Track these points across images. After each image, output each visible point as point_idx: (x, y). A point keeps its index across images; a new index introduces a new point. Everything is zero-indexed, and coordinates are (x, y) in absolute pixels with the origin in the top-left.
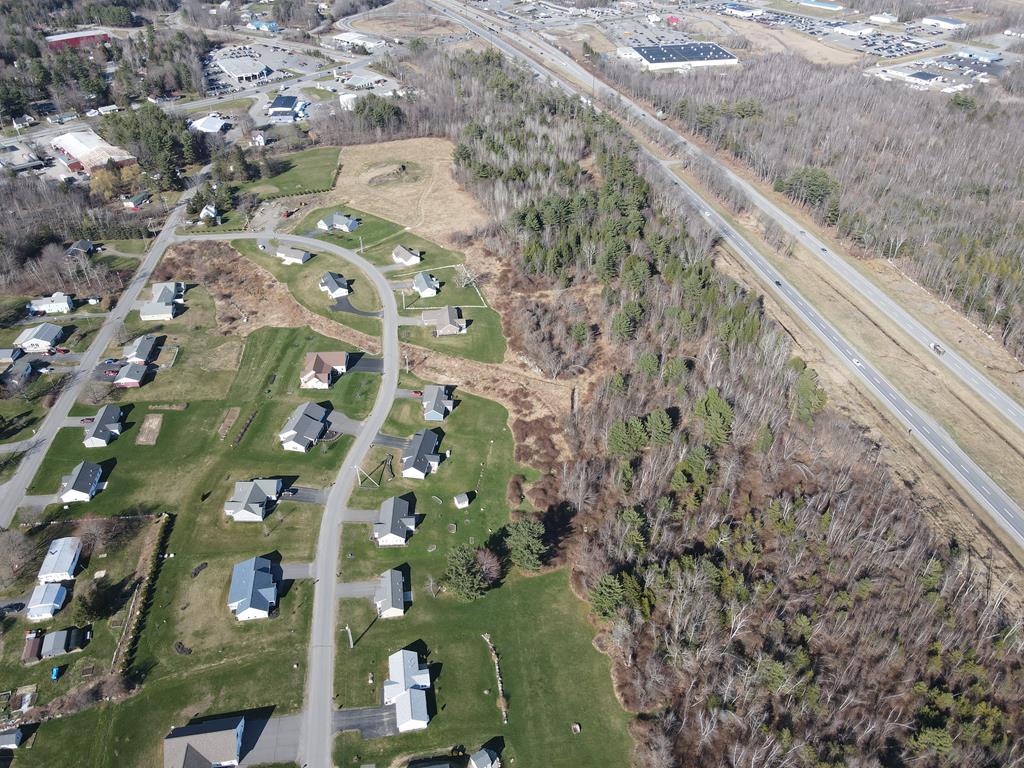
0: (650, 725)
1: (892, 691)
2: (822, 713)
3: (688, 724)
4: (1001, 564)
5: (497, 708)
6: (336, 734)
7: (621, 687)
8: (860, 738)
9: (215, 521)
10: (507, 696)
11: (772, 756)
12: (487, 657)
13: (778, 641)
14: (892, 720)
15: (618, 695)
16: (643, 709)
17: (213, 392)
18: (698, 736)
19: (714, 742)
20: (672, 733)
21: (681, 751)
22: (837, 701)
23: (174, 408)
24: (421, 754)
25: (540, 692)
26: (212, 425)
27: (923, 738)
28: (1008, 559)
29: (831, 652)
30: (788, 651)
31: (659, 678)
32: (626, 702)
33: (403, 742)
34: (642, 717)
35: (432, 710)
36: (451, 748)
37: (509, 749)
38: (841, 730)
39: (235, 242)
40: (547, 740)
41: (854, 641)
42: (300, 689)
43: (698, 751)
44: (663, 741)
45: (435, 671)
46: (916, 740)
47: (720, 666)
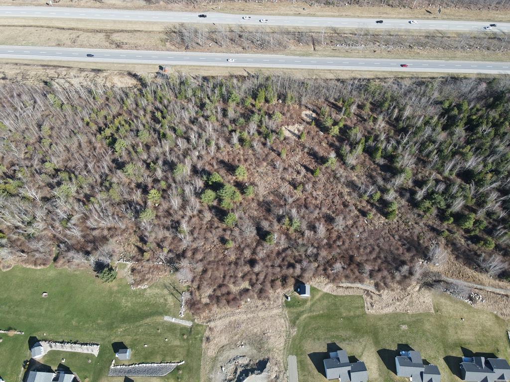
0: (61, 257)
1: (95, 149)
2: (91, 180)
3: (69, 239)
4: (64, 73)
5: (13, 336)
7: (35, 264)
8: (107, 172)
10: (9, 329)
11: (99, 210)
13: (51, 180)
14: (106, 155)
15: (39, 268)
16: (52, 258)
18: (76, 237)
19: (82, 231)
20: (69, 248)
21: (79, 247)
22: (89, 172)
25: (16, 309)
27: (117, 149)
28: (64, 69)
29: (67, 161)
30: (58, 179)
31: (41, 243)
32: (44, 264)
34: (55, 259)
36: (23, 369)
37: (38, 335)
38: (101, 177)
40: (44, 312)
41: (68, 150)
43: (82, 240)
44: (71, 254)
46: (117, 152)
47: (50, 212)
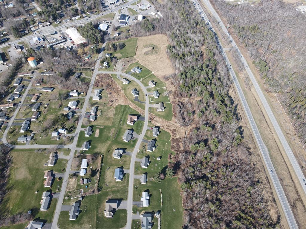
0: (187, 212)
2: (219, 214)
3: (194, 213)
4: (267, 187)
5: (161, 204)
6: (133, 205)
7: (183, 203)
9: (111, 158)
10: (162, 202)
12: (160, 194)
13: (214, 199)
14: (231, 217)
15: (182, 205)
16: (186, 208)
17: (109, 123)
18: (195, 215)
19: (198, 216)
20: (190, 215)
21: (191, 218)
22: (222, 212)
23: (101, 127)
24: (147, 211)
25: (169, 202)
26: (109, 133)
27: (236, 222)
28: (269, 186)
29: (225, 201)
30: (216, 202)
32: (184, 206)
33: (144, 208)
34: (186, 210)
35: (149, 204)
36: (152, 211)
37: (162, 212)
38: (221, 218)
39: (112, 74)
40: (169, 211)
41: (231, 200)
42: (127, 196)
43: (195, 217)
45: (150, 196)
46: (234, 222)
47: (202, 202)
